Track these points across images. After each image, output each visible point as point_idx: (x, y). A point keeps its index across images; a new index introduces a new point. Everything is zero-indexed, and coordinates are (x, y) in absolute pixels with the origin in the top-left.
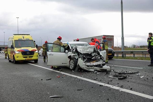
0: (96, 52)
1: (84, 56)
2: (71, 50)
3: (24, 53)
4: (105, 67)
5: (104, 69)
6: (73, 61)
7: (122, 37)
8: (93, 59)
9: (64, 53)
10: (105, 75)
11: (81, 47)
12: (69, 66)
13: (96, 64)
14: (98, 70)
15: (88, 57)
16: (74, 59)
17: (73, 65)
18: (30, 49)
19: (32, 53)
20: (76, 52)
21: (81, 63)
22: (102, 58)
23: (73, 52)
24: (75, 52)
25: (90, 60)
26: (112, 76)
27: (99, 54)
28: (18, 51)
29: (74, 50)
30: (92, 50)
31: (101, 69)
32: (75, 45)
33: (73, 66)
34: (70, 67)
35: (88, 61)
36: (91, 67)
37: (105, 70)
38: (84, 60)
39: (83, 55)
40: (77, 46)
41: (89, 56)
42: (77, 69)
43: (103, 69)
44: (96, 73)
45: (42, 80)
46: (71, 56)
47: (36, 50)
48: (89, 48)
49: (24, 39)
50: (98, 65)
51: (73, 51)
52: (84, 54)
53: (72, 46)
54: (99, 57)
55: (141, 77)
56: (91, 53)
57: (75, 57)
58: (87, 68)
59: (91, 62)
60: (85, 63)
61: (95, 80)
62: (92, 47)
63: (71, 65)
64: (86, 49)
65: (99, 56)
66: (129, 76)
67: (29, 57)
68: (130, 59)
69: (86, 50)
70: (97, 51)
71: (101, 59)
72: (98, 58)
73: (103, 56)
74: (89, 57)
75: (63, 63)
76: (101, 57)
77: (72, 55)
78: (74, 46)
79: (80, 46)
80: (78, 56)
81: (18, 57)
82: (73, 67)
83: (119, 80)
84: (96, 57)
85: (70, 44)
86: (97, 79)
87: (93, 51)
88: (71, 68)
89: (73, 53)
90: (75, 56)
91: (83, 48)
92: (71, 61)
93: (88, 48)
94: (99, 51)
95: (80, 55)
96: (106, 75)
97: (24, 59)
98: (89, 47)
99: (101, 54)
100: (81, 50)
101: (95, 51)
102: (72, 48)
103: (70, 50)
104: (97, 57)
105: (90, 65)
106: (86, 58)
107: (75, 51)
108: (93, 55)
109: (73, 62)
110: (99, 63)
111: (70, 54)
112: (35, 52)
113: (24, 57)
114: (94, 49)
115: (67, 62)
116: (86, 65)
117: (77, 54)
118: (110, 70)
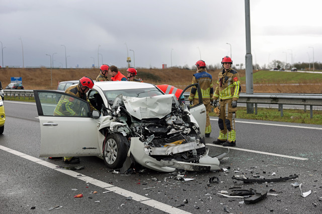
0: (179, 112)
1: (146, 128)
2: (108, 111)
4: (206, 160)
5: (202, 167)
6: (114, 141)
7: (247, 54)
8: (170, 135)
9: (88, 119)
10: (208, 185)
11: (135, 99)
12: (104, 157)
13: (181, 151)
14: (186, 168)
15: (157, 130)
16: (119, 138)
17: (116, 153)
20: (121, 116)
21: (139, 149)
22: (197, 131)
23: (113, 115)
24: (119, 116)
25: (163, 138)
26: (226, 192)
27: (186, 118)
29: (116, 110)
30: (168, 109)
31: (196, 166)
32: (118, 96)
33: (115, 156)
34: (107, 159)
35: (155, 144)
36: (166, 162)
37: (205, 169)
38: (146, 138)
39: (141, 125)
40: (124, 97)
41: (159, 127)
42: (126, 166)
43: (200, 166)
44: (182, 179)
45: (33, 208)
46: (109, 127)
48: (159, 103)
50: (186, 152)
51: (114, 113)
52: (146, 121)
53: (110, 96)
54: (186, 129)
55: (305, 194)
56: (166, 117)
57: (119, 130)
58: (156, 165)
60: (150, 150)
61: (181, 206)
62: (167, 99)
63: (109, 154)
64: (149, 107)
65: (188, 125)
66: (271, 191)
68: (269, 121)
69: (149, 109)
70: (182, 111)
71: (193, 132)
72: (185, 132)
73: (197, 125)
74: (160, 130)
75: (85, 148)
76: (192, 129)
77: (113, 124)
78: (118, 99)
79: (134, 98)
80: (129, 126)
82: (115, 158)
83: (248, 207)
84: (179, 129)
85: (105, 92)
86: (187, 202)
87: (171, 111)
88: (110, 163)
89: (114, 118)
90: (119, 127)
91: (143, 104)
92: (108, 143)
93: (156, 103)
94: (186, 110)
95: (135, 124)
96: (210, 189)
98: (160, 101)
99: (192, 119)
100: (137, 109)
101: (175, 111)
102: (111, 105)
103: (105, 109)
104: (182, 128)
105: (164, 154)
106: (150, 134)
107: (120, 112)
108: (170, 122)
109: (114, 146)
110: (187, 147)
111: (106, 121)
114: (173, 104)
115: (96, 145)
116: (151, 154)
117: (124, 121)
118: (219, 169)
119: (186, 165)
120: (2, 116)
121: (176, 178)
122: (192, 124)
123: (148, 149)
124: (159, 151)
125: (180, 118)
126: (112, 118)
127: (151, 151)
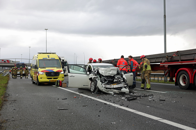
0: (120, 74)
1: (106, 79)
3: (49, 74)
4: (124, 90)
5: (122, 92)
6: (94, 83)
8: (115, 82)
9: (86, 75)
11: (103, 69)
12: (90, 88)
14: (117, 92)
15: (110, 80)
18: (55, 70)
19: (57, 74)
20: (97, 74)
21: (101, 85)
22: (125, 81)
23: (94, 74)
25: (112, 82)
26: (124, 98)
27: (122, 76)
28: (42, 71)
29: (95, 72)
30: (115, 73)
33: (94, 88)
35: (107, 84)
36: (109, 90)
38: (105, 82)
39: (104, 78)
40: (99, 68)
42: (96, 91)
44: (113, 95)
45: (58, 99)
46: (92, 78)
47: (61, 71)
49: (49, 58)
52: (106, 76)
53: (94, 67)
55: (150, 99)
56: (115, 76)
58: (106, 91)
59: (112, 84)
61: (106, 100)
62: (115, 69)
63: (92, 88)
65: (122, 79)
67: (54, 78)
69: (108, 72)
73: (125, 78)
75: (84, 85)
78: (96, 68)
80: (100, 78)
81: (41, 78)
86: (108, 99)
87: (116, 73)
88: (92, 90)
89: (95, 75)
90: (96, 78)
91: (106, 70)
92: (92, 84)
94: (123, 73)
95: (102, 77)
96: (120, 97)
97: (48, 80)
98: (112, 69)
99: (124, 76)
100: (103, 72)
101: (118, 74)
102: (94, 70)
103: (92, 72)
104: (120, 79)
106: (107, 81)
107: (97, 73)
108: (116, 78)
110: (119, 86)
111: (92, 76)
112: (60, 73)
113: (48, 78)
114: (117, 71)
115: (88, 84)
117: (98, 76)
118: (129, 93)
119: (117, 91)
120: (63, 78)
121: (111, 95)
122: (124, 79)
124: (108, 86)
125: (120, 76)
127: (105, 86)
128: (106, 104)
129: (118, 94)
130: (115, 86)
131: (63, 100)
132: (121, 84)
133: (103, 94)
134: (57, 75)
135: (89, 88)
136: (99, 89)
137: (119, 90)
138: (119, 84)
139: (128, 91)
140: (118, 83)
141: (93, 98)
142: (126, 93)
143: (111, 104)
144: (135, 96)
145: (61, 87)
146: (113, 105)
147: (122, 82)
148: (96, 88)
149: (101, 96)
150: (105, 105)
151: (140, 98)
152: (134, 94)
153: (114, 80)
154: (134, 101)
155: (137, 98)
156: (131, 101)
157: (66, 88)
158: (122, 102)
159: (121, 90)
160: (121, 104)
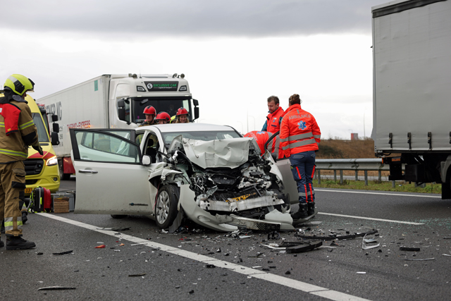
0: (260, 162)
2: (163, 157)
4: (274, 217)
5: (269, 224)
6: (167, 194)
8: (242, 189)
9: (138, 167)
11: (199, 143)
12: (156, 215)
13: (250, 207)
14: (249, 225)
15: (224, 182)
16: (172, 190)
17: (168, 210)
19: (34, 165)
20: (179, 163)
21: (192, 203)
22: (280, 185)
23: (168, 162)
24: (176, 162)
25: (231, 191)
27: (267, 169)
29: (172, 155)
30: (243, 156)
31: (261, 223)
32: (177, 138)
33: (167, 212)
34: (158, 217)
35: (217, 196)
36: (223, 217)
37: (273, 227)
38: (206, 190)
39: (204, 174)
40: (184, 139)
41: (228, 178)
42: (176, 224)
43: (266, 224)
45: (40, 254)
46: (160, 176)
47: (49, 156)
48: (231, 148)
50: (257, 209)
51: (170, 159)
52: (212, 170)
53: (168, 139)
54: (265, 183)
55: (369, 247)
56: (241, 167)
57: (175, 181)
58: (211, 221)
59: (232, 197)
60: (207, 203)
61: (211, 254)
62: (243, 142)
63: (161, 211)
64: (218, 153)
65: (269, 178)
69: (218, 156)
70: (264, 160)
72: (262, 186)
73: (280, 177)
74: (228, 183)
75: (132, 204)
76: (274, 183)
77: (165, 172)
78: (176, 141)
79: (199, 141)
80: (190, 176)
82: (167, 215)
84: (256, 182)
85: (163, 134)
86: (220, 252)
87: (247, 159)
88: (161, 222)
89: (170, 165)
90: (176, 176)
91: (209, 148)
92: (161, 197)
93: (226, 148)
94: (270, 159)
95: (197, 174)
98: (232, 145)
99: (275, 169)
100: (200, 154)
101: (253, 160)
102: (167, 149)
103: (160, 154)
104: (259, 180)
105: (226, 210)
106: (214, 185)
107: (177, 158)
108: (247, 174)
109: (166, 200)
110: (258, 203)
111: (160, 169)
112: (46, 163)
114: (250, 150)
115: (147, 200)
116: (209, 208)
117: (183, 171)
118: (293, 228)
119: (249, 222)
120: (55, 179)
121: (230, 236)
122: (274, 177)
123: (205, 201)
124: (219, 205)
125: (261, 168)
126: (167, 165)
127: (209, 205)
128: (214, 267)
129: (254, 232)
130: (244, 204)
131: (56, 258)
132: (265, 195)
133: (201, 233)
134: (33, 170)
135: (150, 213)
136: (185, 215)
137: (257, 218)
138: (257, 196)
139: (291, 220)
140: (253, 192)
141: (164, 248)
142: (284, 226)
143: (230, 266)
144: (315, 238)
145: (48, 212)
146: (238, 268)
147: (269, 189)
148: (176, 211)
149: (194, 240)
150: (210, 270)
151: (332, 245)
152: (309, 229)
153: (238, 182)
154: (311, 254)
155: (321, 244)
156: (300, 255)
157: (68, 215)
158: (271, 259)
159: (263, 218)
160: (266, 267)
